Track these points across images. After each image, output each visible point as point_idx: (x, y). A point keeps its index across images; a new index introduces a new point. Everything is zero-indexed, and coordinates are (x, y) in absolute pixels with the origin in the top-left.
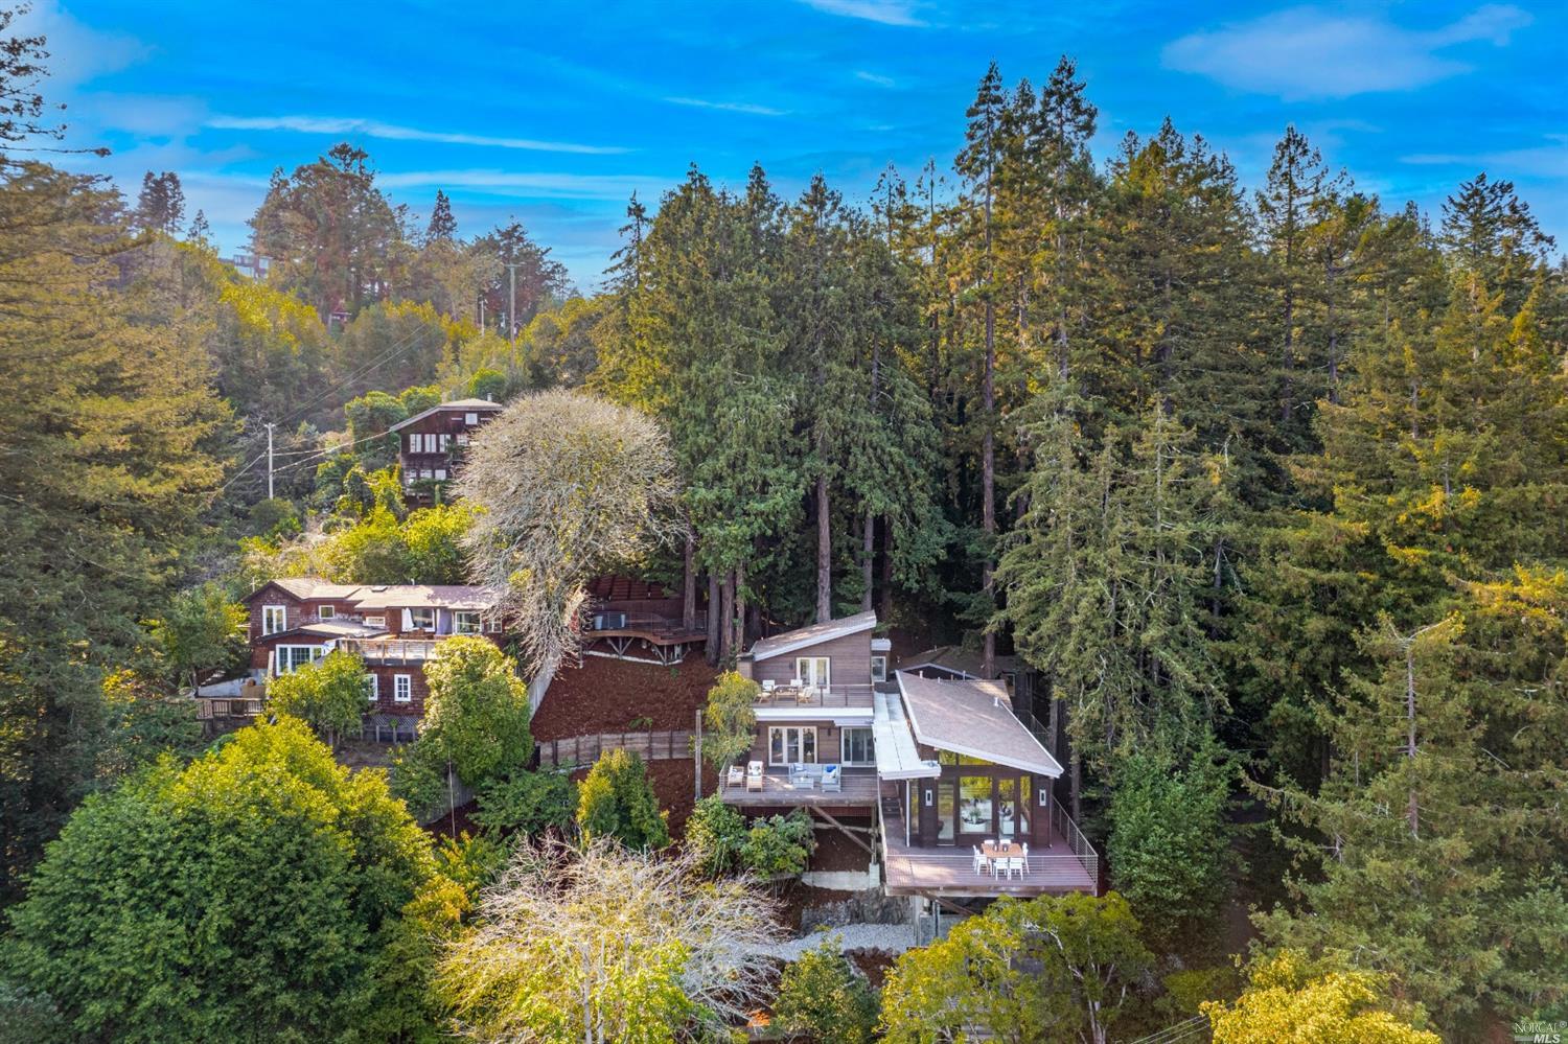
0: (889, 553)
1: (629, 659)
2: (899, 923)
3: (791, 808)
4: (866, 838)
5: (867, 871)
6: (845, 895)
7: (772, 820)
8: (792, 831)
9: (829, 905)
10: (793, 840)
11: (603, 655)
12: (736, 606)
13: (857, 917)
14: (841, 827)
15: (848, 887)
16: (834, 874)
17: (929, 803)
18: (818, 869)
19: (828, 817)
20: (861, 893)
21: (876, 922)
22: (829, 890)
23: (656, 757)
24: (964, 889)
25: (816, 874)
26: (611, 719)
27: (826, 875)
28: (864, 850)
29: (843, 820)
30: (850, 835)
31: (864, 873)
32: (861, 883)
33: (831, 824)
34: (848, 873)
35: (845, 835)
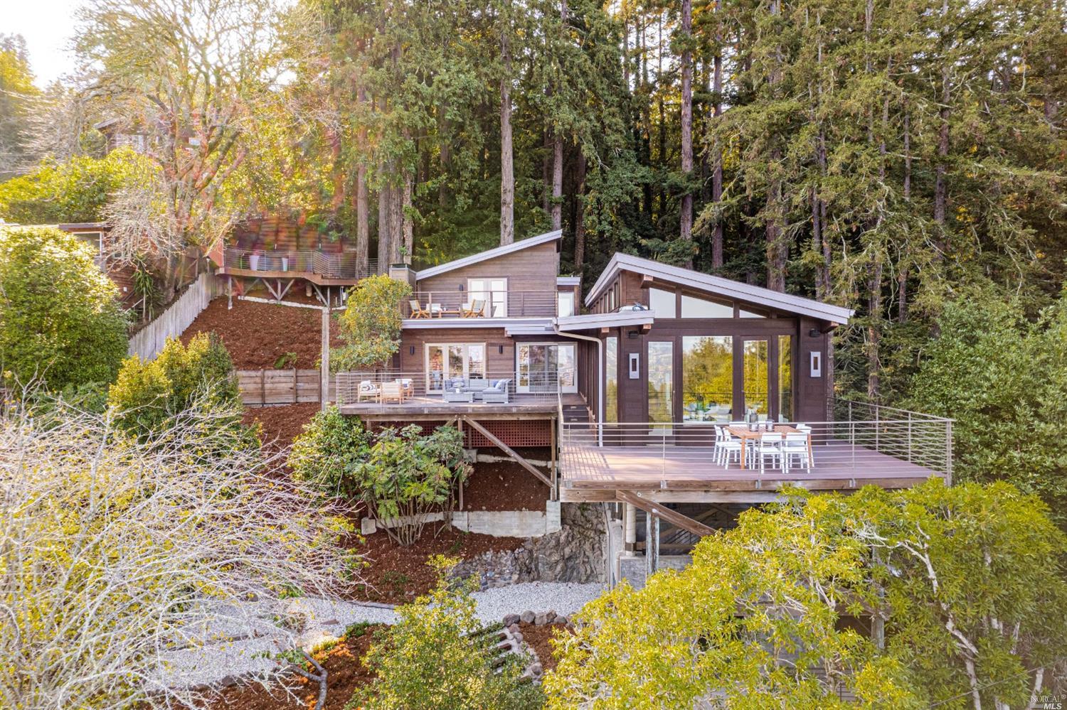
0: (580, 196)
1: (289, 304)
2: (587, 581)
3: (439, 424)
4: (546, 471)
5: (544, 510)
6: (513, 543)
9: (489, 556)
11: (260, 300)
12: (403, 233)
13: (529, 572)
14: (522, 461)
15: (516, 533)
16: (497, 514)
17: (634, 375)
18: (476, 508)
19: (490, 437)
20: (535, 541)
21: (555, 579)
22: (490, 538)
23: (302, 400)
24: (706, 486)
25: (473, 515)
26: (255, 359)
27: (486, 516)
28: (541, 483)
29: (526, 452)
31: (540, 513)
32: (535, 526)
33: (509, 456)
34: (517, 513)
35: (526, 471)
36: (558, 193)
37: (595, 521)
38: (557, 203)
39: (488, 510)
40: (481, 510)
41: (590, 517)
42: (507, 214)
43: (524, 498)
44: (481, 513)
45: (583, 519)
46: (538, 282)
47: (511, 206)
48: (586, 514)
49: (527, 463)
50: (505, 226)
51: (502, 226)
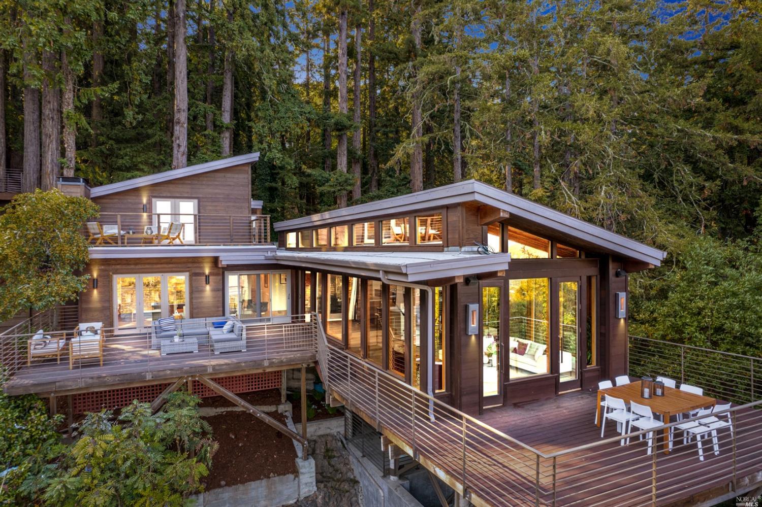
3: (162, 387)
5: (296, 472)
7: (125, 414)
8: (170, 427)
10: (173, 446)
12: (62, 142)
14: (252, 409)
17: (473, 329)
19: (230, 395)
25: (210, 495)
28: (279, 435)
29: (255, 398)
30: (268, 419)
31: (291, 476)
32: (286, 492)
33: (234, 405)
34: (264, 482)
35: (260, 422)
36: (226, 118)
37: (344, 470)
38: (227, 128)
39: (228, 484)
40: (220, 486)
41: (338, 466)
42: (181, 133)
43: (267, 460)
44: (220, 490)
45: (331, 470)
46: (231, 204)
47: (185, 125)
48: (333, 463)
49: (260, 411)
50: (179, 146)
51: (175, 145)
